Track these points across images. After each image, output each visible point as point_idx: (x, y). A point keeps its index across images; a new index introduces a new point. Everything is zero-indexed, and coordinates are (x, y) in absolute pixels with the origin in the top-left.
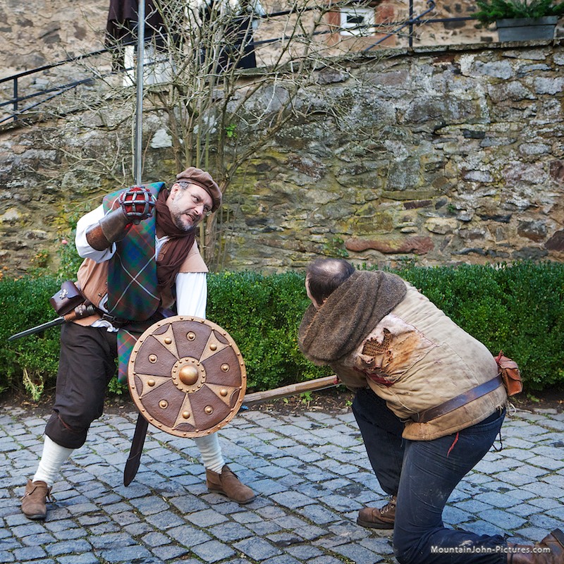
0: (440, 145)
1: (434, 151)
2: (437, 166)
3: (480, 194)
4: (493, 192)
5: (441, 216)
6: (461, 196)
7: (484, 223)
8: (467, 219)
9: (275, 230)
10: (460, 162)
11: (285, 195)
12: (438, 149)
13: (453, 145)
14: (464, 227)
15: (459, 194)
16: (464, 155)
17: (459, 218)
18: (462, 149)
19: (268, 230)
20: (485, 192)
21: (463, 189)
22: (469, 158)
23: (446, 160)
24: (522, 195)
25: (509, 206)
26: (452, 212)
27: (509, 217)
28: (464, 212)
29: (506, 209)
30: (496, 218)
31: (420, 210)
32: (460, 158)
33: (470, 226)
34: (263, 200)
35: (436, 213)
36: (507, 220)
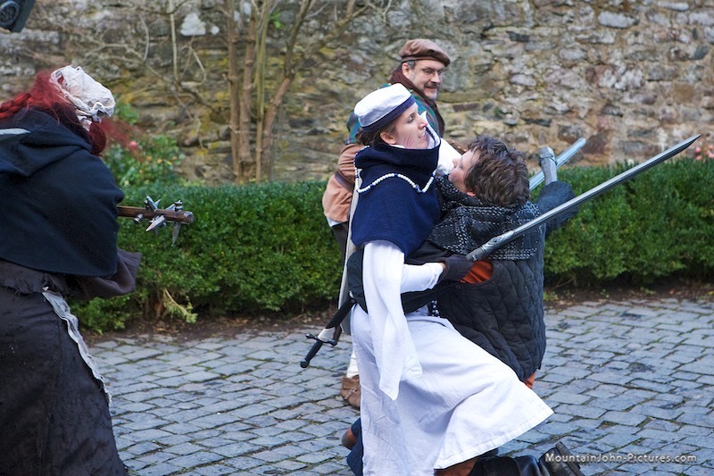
0: (488, 47)
1: (483, 53)
2: (486, 68)
3: (524, 97)
4: (536, 96)
5: (489, 119)
6: (508, 99)
7: (528, 127)
8: (513, 122)
9: (322, 132)
10: (507, 64)
11: (334, 95)
12: (487, 51)
13: (500, 47)
14: (510, 130)
15: (506, 97)
16: (511, 58)
17: (505, 121)
18: (508, 52)
19: (315, 133)
20: (529, 95)
21: (509, 92)
22: (515, 61)
23: (493, 62)
24: (562, 99)
25: (550, 111)
26: (499, 115)
27: (550, 121)
28: (509, 116)
29: (548, 113)
30: (539, 122)
31: (469, 113)
32: (506, 61)
33: (515, 130)
34: (309, 99)
35: (484, 116)
36: (548, 125)
